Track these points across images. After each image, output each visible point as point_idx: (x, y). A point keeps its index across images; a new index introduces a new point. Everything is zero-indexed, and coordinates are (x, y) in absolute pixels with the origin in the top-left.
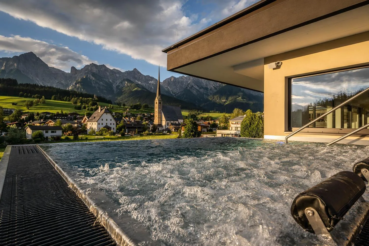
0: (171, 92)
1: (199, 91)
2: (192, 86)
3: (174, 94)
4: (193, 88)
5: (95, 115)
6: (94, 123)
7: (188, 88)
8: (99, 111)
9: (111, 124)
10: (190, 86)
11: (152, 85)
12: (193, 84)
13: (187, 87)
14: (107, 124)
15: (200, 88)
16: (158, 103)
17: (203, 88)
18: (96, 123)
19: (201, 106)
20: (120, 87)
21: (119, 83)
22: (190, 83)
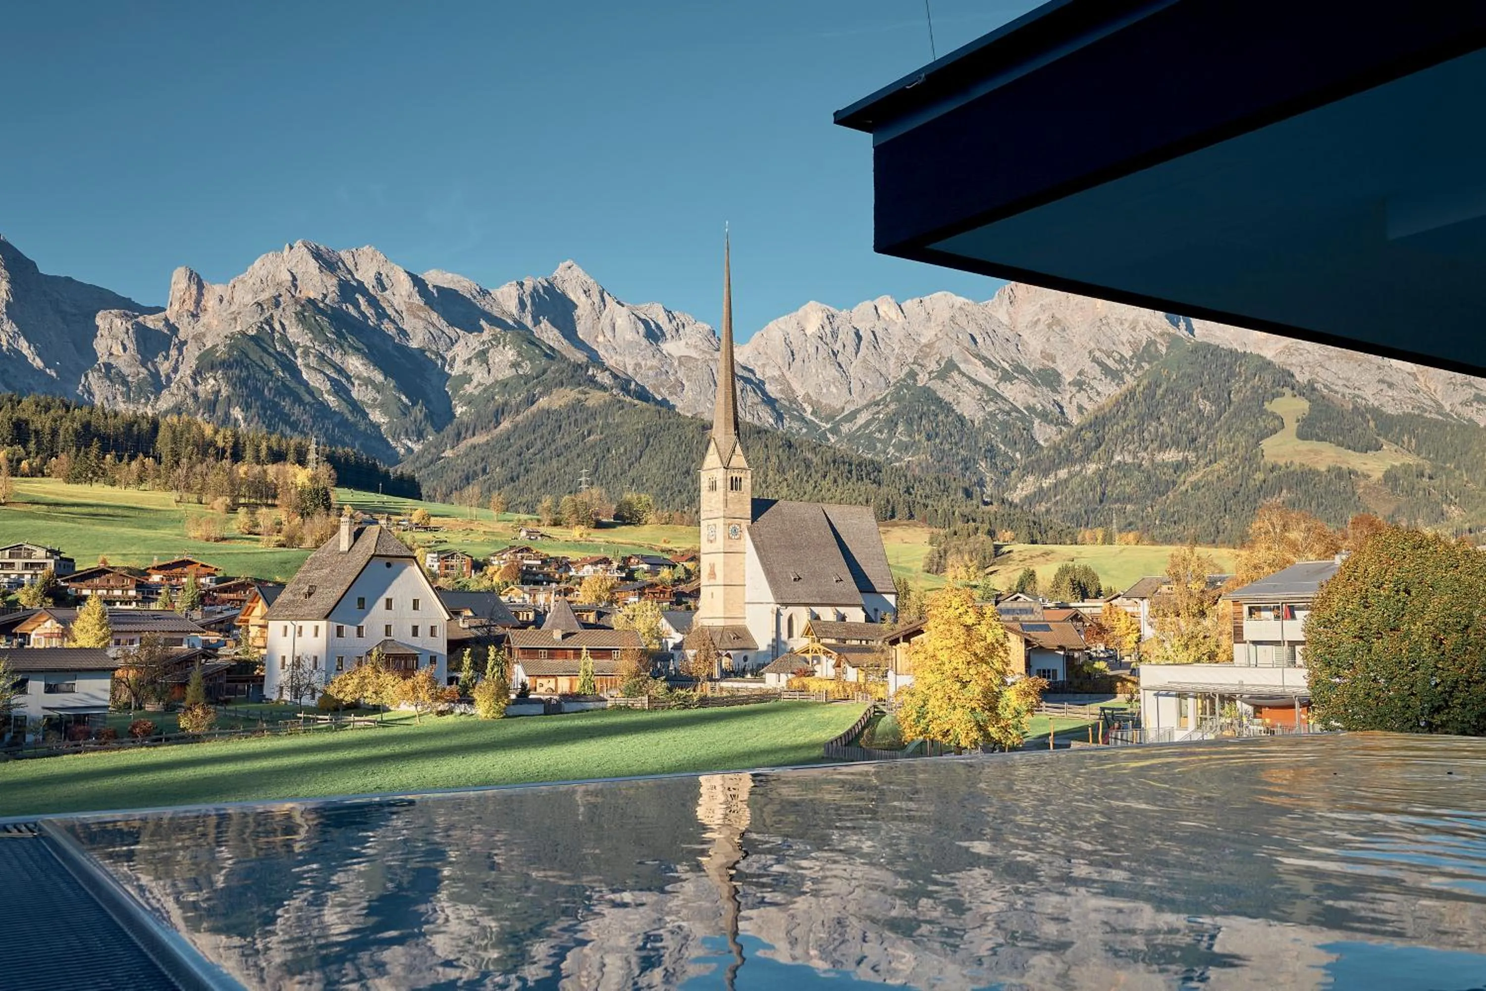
0: (809, 410)
1: (996, 396)
2: (951, 366)
3: (830, 418)
4: (955, 374)
5: (315, 574)
6: (308, 626)
7: (922, 379)
8: (344, 546)
9: (415, 629)
10: (933, 366)
11: (680, 364)
12: (954, 352)
13: (913, 375)
14: (388, 628)
15: (1006, 377)
16: (720, 484)
17: (1023, 371)
18: (323, 624)
19: (1016, 496)
20: (469, 389)
21: (469, 362)
22: (930, 345)
